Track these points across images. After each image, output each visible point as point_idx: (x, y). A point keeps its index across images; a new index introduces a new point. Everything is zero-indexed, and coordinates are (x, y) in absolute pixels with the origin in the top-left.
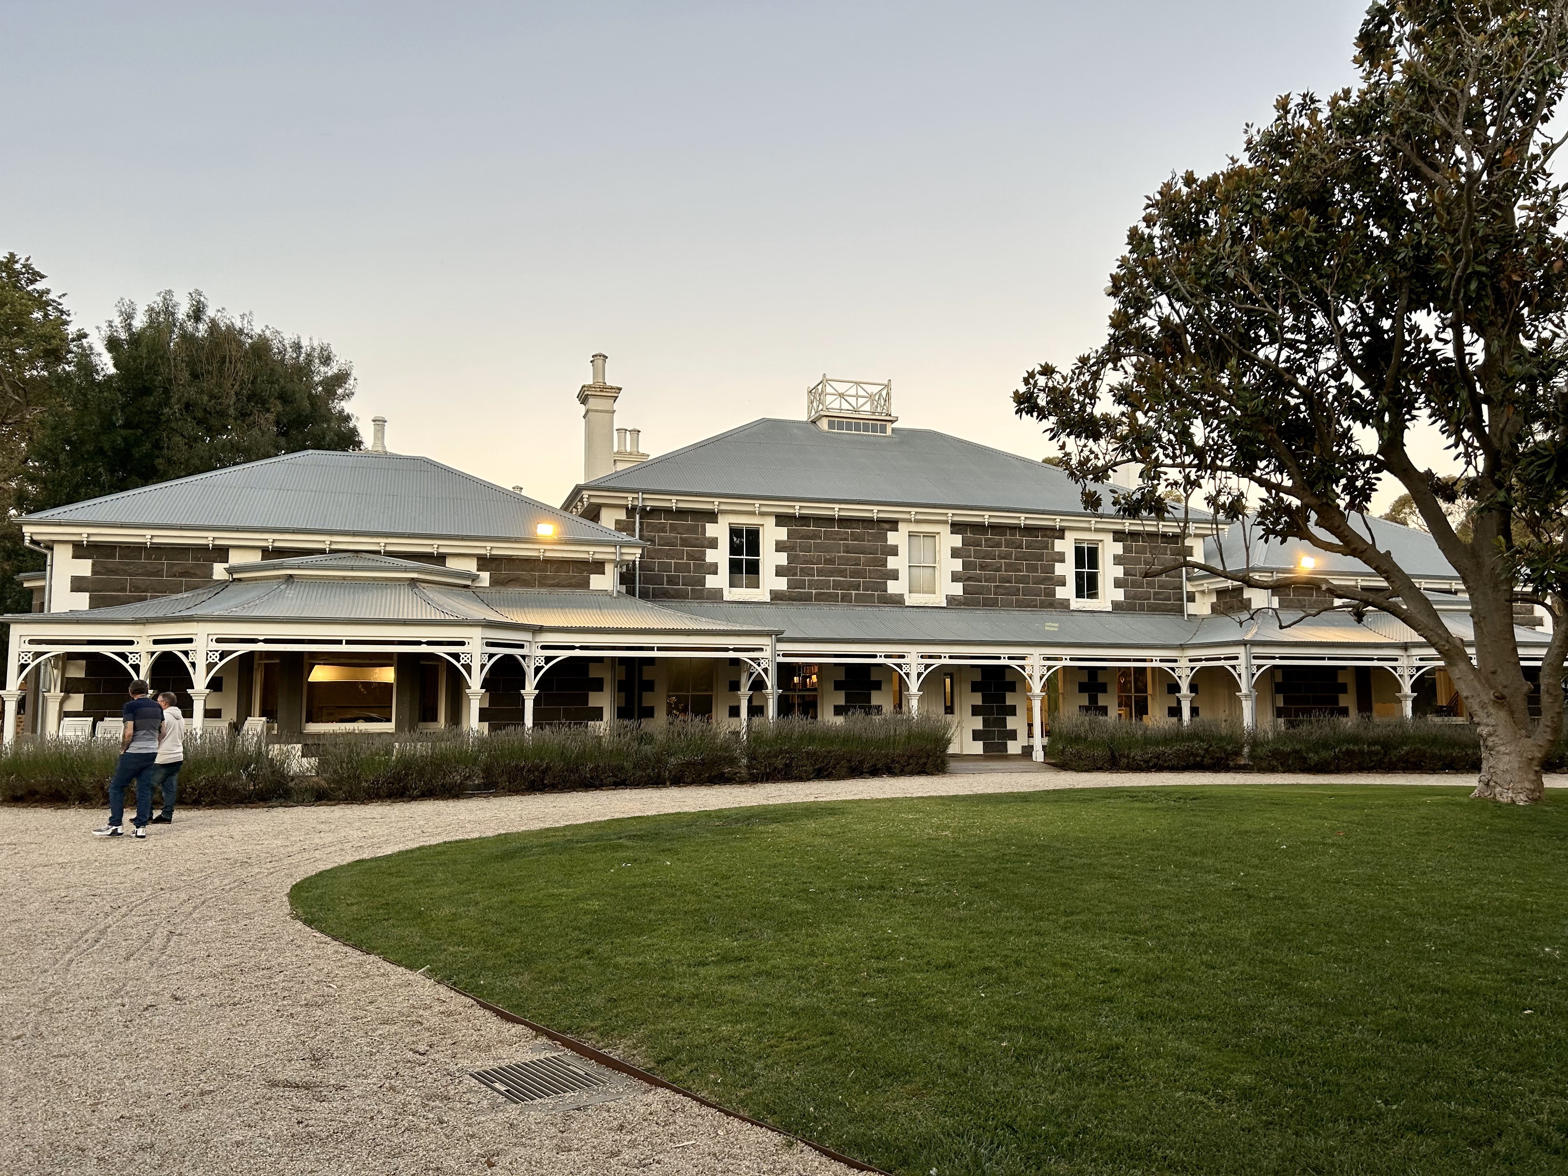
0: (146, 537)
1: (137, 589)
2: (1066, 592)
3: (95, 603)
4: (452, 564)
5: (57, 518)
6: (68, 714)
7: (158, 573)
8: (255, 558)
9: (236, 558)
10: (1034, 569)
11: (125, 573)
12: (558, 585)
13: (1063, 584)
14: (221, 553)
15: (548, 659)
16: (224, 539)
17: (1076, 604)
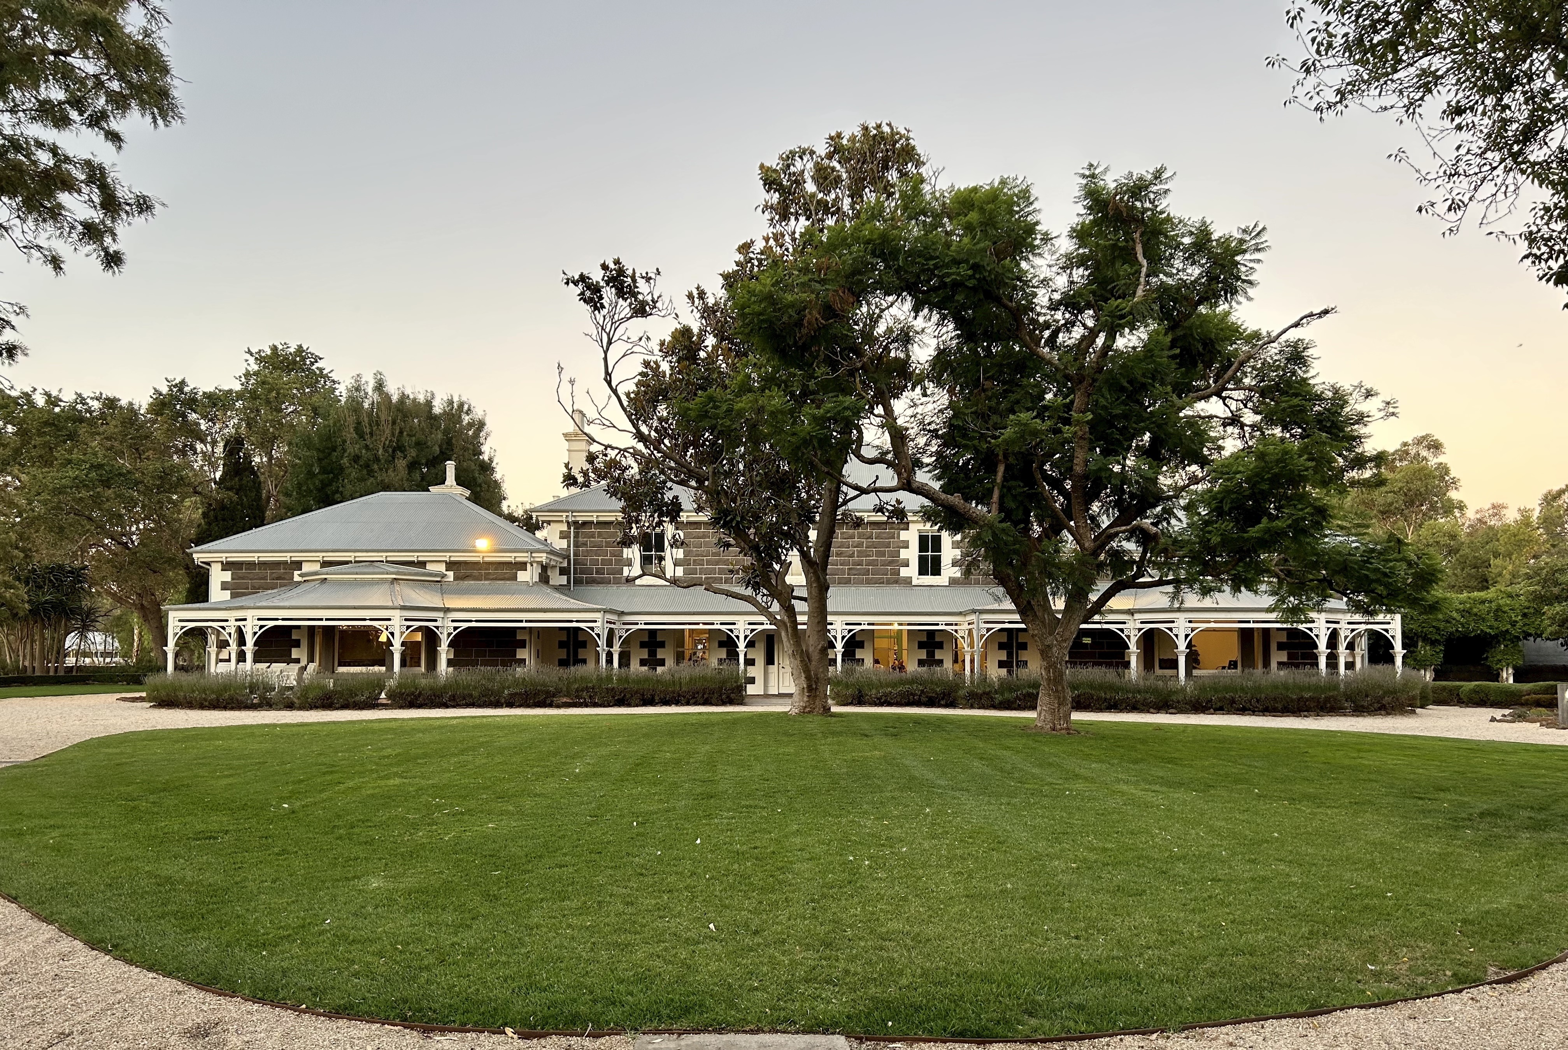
0: (254, 557)
1: (254, 587)
2: (911, 571)
3: (233, 596)
4: (429, 567)
5: (215, 548)
6: (221, 661)
7: (265, 578)
8: (317, 567)
9: (306, 568)
10: (883, 554)
11: (248, 578)
12: (496, 579)
13: (907, 565)
14: (298, 565)
15: (455, 628)
16: (297, 557)
17: (917, 580)
